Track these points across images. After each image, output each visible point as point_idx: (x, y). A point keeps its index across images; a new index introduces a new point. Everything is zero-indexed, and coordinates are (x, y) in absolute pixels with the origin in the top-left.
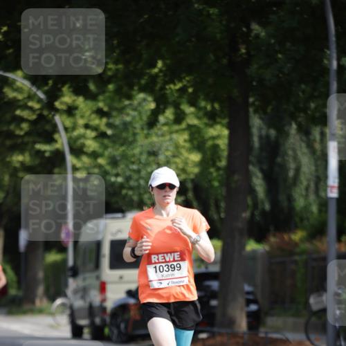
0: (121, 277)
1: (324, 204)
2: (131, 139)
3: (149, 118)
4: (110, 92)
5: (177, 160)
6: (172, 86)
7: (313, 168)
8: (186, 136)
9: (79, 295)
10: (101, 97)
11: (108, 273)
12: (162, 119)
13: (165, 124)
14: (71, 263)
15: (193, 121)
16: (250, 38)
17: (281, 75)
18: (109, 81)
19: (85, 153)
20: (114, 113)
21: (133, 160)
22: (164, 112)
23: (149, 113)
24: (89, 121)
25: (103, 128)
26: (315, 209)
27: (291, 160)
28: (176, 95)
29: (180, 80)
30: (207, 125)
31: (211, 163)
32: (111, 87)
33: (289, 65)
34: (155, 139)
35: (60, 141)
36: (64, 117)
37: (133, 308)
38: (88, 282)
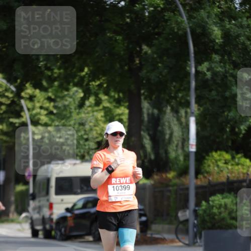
0: (62, 200)
1: (187, 155)
2: (68, 115)
3: (79, 102)
4: (56, 87)
5: (97, 128)
6: (93, 83)
7: (181, 133)
8: (102, 114)
9: (36, 211)
10: (50, 90)
11: (54, 198)
12: (87, 103)
14: (31, 191)
15: (107, 104)
16: (142, 54)
17: (161, 77)
18: (55, 79)
19: (40, 124)
22: (88, 99)
23: (79, 99)
24: (43, 104)
25: (51, 109)
26: (181, 158)
27: (167, 128)
28: (96, 88)
29: (99, 79)
30: (115, 107)
32: (56, 83)
33: (165, 71)
34: (83, 115)
35: (25, 117)
36: (28, 102)
37: (69, 219)
38: (42, 203)
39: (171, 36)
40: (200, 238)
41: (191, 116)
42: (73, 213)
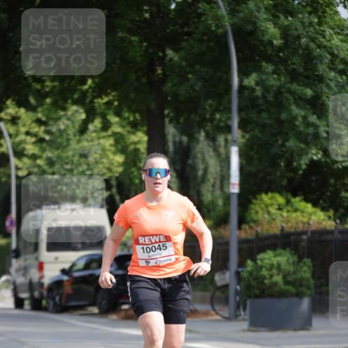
0: (56, 258)
1: (227, 198)
3: (80, 126)
4: (47, 105)
5: (105, 160)
6: (100, 100)
7: (219, 169)
8: (111, 141)
9: (21, 273)
10: (40, 109)
11: (45, 255)
12: (91, 127)
13: (95, 131)
14: (14, 246)
15: (117, 129)
16: (166, 62)
17: (191, 92)
18: (47, 95)
19: (26, 156)
20: (51, 122)
21: (66, 161)
22: (93, 121)
23: (80, 122)
24: (30, 129)
25: (42, 135)
26: (220, 202)
27: (200, 162)
28: (103, 107)
29: (107, 95)
30: (129, 132)
31: (132, 164)
32: (48, 100)
33: (199, 84)
34: (85, 144)
35: (5, 146)
36: (9, 125)
37: (66, 283)
38: (28, 262)
39: (205, 38)
40: (245, 309)
41: (232, 145)
42: (71, 276)
